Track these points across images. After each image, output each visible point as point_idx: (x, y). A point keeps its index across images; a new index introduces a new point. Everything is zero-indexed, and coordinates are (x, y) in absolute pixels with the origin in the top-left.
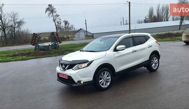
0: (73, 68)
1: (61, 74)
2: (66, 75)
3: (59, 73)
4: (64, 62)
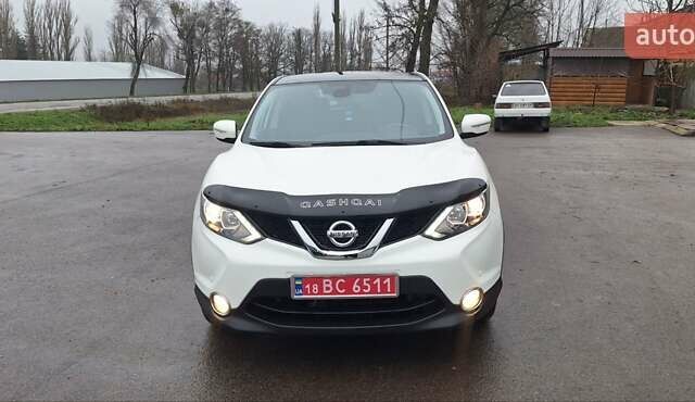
0: (427, 232)
1: (318, 280)
2: (378, 280)
3: (297, 279)
4: (331, 203)
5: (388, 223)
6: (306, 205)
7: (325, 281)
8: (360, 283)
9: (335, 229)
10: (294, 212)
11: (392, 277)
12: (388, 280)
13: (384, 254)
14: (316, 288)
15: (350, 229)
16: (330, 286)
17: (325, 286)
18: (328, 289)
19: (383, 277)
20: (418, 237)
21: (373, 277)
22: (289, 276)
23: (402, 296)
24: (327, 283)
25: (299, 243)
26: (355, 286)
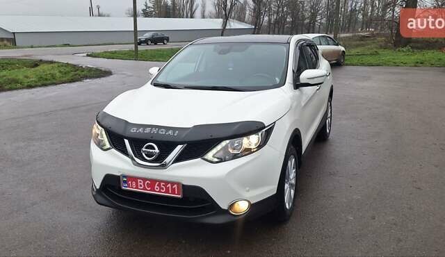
0: (210, 156)
1: (135, 179)
2: (169, 185)
3: (125, 177)
5: (179, 148)
6: (134, 130)
7: (139, 180)
8: (159, 185)
10: (127, 134)
11: (178, 184)
12: (175, 186)
14: (134, 184)
16: (142, 184)
18: (141, 186)
19: (173, 183)
20: (199, 160)
21: (167, 183)
22: (119, 174)
23: (185, 198)
26: (156, 187)
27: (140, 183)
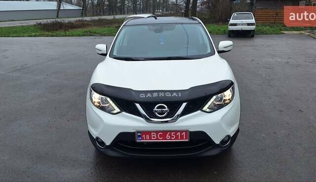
0: (205, 108)
2: (179, 133)
3: (138, 132)
4: (155, 95)
5: (184, 104)
6: (142, 96)
7: (152, 133)
8: (170, 135)
9: (157, 108)
10: (137, 99)
11: (186, 131)
12: (184, 133)
13: (182, 121)
14: (148, 136)
15: (165, 108)
16: (155, 136)
17: (152, 136)
18: (154, 137)
19: (181, 132)
20: (199, 111)
21: (176, 132)
22: (134, 131)
23: (191, 141)
24: (153, 134)
25: (139, 114)
26: (167, 136)
27: (154, 135)
